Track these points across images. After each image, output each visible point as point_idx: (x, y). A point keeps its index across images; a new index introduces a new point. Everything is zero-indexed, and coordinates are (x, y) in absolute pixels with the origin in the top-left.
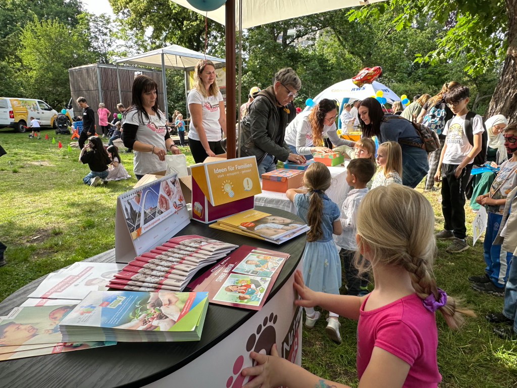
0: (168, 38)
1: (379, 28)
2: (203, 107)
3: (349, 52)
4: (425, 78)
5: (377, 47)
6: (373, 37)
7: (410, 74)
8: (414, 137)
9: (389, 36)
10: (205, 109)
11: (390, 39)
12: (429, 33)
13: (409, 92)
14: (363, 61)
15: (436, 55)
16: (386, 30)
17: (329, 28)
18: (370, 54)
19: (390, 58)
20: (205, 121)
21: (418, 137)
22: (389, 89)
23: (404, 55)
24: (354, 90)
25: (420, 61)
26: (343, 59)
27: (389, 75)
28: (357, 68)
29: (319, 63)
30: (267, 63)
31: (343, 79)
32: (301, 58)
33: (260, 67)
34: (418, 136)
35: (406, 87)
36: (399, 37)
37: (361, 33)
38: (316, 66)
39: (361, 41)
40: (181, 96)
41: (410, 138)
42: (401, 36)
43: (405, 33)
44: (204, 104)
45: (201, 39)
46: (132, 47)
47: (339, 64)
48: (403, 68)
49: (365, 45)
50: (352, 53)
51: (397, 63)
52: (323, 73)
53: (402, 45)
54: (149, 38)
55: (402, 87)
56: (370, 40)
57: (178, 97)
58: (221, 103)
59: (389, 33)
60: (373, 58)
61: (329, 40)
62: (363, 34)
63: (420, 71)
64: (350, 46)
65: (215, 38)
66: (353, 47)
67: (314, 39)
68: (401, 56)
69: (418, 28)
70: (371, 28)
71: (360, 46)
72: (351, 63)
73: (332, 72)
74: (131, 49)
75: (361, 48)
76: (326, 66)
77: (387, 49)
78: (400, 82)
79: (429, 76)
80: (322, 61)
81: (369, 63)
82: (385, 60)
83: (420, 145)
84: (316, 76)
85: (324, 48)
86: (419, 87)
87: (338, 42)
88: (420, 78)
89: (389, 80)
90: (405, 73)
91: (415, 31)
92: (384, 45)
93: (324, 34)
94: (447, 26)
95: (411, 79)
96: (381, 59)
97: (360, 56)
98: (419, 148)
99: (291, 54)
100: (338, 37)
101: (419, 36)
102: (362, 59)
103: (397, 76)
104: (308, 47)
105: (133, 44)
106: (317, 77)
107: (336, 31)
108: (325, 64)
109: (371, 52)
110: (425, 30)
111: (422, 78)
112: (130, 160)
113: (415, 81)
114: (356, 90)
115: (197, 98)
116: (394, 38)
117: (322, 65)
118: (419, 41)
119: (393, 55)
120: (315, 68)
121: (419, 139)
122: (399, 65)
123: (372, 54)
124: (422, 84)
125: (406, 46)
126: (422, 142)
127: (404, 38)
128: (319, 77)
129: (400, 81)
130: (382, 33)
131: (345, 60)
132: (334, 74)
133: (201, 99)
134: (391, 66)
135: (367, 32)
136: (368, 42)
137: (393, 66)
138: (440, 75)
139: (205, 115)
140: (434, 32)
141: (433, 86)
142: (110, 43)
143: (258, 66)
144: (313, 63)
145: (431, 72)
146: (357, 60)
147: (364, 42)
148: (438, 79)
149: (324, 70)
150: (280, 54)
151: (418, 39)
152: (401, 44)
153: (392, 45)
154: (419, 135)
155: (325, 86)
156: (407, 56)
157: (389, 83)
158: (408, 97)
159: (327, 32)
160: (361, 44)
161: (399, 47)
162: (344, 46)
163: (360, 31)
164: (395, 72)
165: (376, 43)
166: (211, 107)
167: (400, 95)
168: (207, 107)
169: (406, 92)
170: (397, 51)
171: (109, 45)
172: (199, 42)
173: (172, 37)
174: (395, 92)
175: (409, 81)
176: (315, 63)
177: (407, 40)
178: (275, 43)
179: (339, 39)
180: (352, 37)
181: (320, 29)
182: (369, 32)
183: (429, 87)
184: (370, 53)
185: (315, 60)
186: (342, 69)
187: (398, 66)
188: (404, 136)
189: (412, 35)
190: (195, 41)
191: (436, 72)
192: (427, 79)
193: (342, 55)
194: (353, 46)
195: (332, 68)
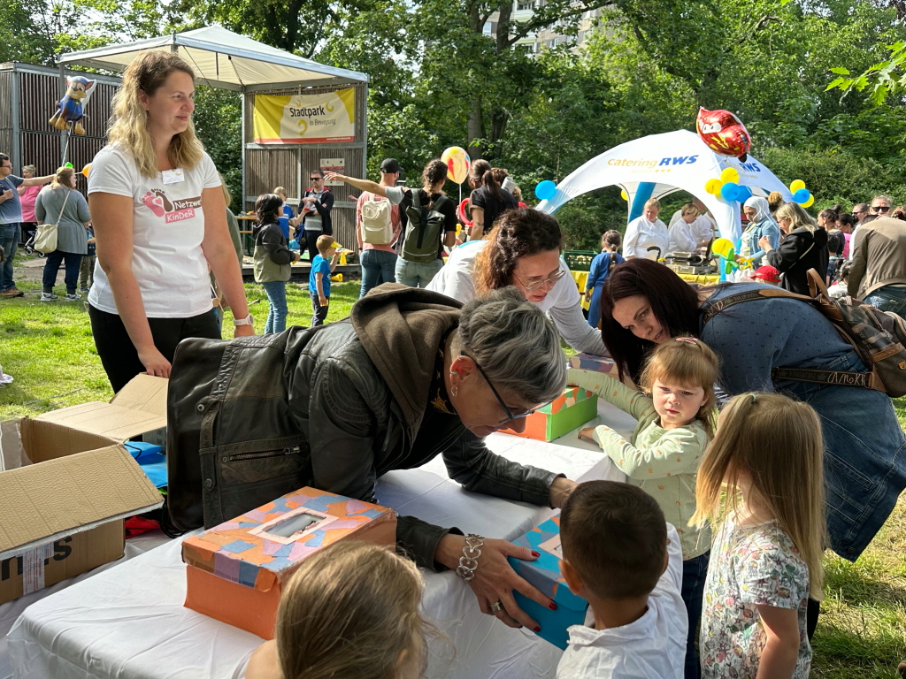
0: (219, 13)
1: (738, 12)
2: (135, 204)
3: (661, 66)
4: (850, 138)
5: (732, 58)
6: (722, 34)
7: (812, 128)
8: (834, 355)
9: (762, 32)
10: (146, 214)
11: (764, 42)
12: (859, 32)
13: (811, 172)
14: (696, 91)
15: (888, 78)
16: (755, 19)
17: (612, 8)
18: (713, 75)
19: (764, 87)
20: (147, 251)
21: (848, 351)
22: (759, 165)
23: (799, 81)
24: (667, 163)
25: (844, 85)
26: (649, 85)
27: (762, 127)
28: (683, 106)
29: (586, 92)
30: (453, 85)
31: (644, 134)
32: (541, 75)
33: (436, 93)
34: (843, 345)
35: (804, 158)
36: (787, 37)
37: (692, 22)
38: (576, 97)
39: (692, 40)
40: (232, 156)
41: (818, 361)
42: (791, 36)
43: (801, 28)
44: (140, 196)
45: (300, 18)
46: (120, 28)
47: (634, 95)
48: (797, 111)
49: (701, 52)
50: (671, 70)
51: (780, 99)
52: (593, 116)
53: (794, 57)
54: (167, 9)
55: (792, 158)
56: (716, 37)
57: (226, 157)
58: (208, 194)
59: (761, 27)
60: (720, 84)
61: (615, 36)
62: (698, 25)
63: (837, 122)
64: (665, 53)
65: (336, 18)
66: (672, 54)
67: (574, 31)
68: (790, 82)
69: (831, 19)
70: (716, 12)
71: (688, 54)
72: (666, 94)
73: (615, 114)
74: (119, 34)
75: (691, 59)
76: (603, 99)
77: (757, 63)
78: (787, 146)
79: (861, 133)
80: (593, 85)
81: (712, 97)
82: (751, 91)
83: (859, 377)
84: (576, 122)
85: (603, 55)
86: (837, 160)
87: (636, 42)
88: (836, 139)
89: (759, 139)
90: (800, 123)
91: (826, 24)
92: (750, 53)
93: (604, 21)
94: (900, 18)
95: (815, 139)
96: (741, 87)
97: (689, 78)
98: (859, 387)
99: (516, 66)
100: (637, 31)
101: (835, 37)
102: (695, 87)
103: (782, 131)
104: (558, 50)
105: (122, 21)
106: (579, 126)
107: (630, 13)
108: (600, 94)
109: (717, 69)
110: (849, 24)
111: (842, 139)
112: (46, 322)
113: (824, 146)
114: (671, 162)
115: (116, 176)
116: (774, 37)
117: (591, 95)
118: (836, 49)
119: (771, 80)
120: (572, 103)
121: (850, 355)
122: (786, 104)
123: (719, 73)
124: (844, 153)
125: (801, 60)
126: (867, 364)
127: (799, 40)
128: (584, 126)
129: (789, 143)
130: (744, 26)
131: (654, 88)
132: (621, 118)
133: (131, 179)
134: (765, 105)
135: (706, 20)
136: (710, 45)
137: (772, 103)
138: (886, 133)
139: (144, 230)
140: (871, 30)
141: (871, 159)
142: (75, 18)
143: (430, 92)
144: (569, 90)
145: (864, 125)
146: (681, 89)
147: (700, 45)
148: (882, 142)
149: (599, 110)
150: (487, 65)
151: (833, 44)
152: (790, 54)
153: (769, 54)
154: (846, 341)
155: (597, 148)
156: (805, 84)
157: (759, 147)
158: (808, 185)
159: (610, 18)
160: (692, 49)
161: (787, 61)
162: (650, 52)
163: (691, 18)
164: (776, 120)
165: (730, 49)
166: (168, 207)
167: (788, 178)
168: (153, 208)
169: (803, 173)
170: (782, 69)
171: (71, 22)
172: (294, 25)
173: (227, 11)
174: (775, 172)
175: (812, 145)
176: (572, 91)
177: (806, 44)
178: (477, 37)
179: (640, 36)
180: (670, 30)
181: (592, 9)
182: (713, 21)
183: (860, 162)
184: (713, 71)
185: (573, 81)
186: (642, 109)
187: (783, 107)
188: (793, 357)
189: (817, 34)
190: (283, 22)
191: (877, 126)
192: (856, 140)
193: (647, 74)
194: (672, 51)
195: (618, 104)
